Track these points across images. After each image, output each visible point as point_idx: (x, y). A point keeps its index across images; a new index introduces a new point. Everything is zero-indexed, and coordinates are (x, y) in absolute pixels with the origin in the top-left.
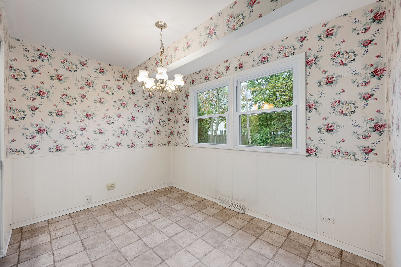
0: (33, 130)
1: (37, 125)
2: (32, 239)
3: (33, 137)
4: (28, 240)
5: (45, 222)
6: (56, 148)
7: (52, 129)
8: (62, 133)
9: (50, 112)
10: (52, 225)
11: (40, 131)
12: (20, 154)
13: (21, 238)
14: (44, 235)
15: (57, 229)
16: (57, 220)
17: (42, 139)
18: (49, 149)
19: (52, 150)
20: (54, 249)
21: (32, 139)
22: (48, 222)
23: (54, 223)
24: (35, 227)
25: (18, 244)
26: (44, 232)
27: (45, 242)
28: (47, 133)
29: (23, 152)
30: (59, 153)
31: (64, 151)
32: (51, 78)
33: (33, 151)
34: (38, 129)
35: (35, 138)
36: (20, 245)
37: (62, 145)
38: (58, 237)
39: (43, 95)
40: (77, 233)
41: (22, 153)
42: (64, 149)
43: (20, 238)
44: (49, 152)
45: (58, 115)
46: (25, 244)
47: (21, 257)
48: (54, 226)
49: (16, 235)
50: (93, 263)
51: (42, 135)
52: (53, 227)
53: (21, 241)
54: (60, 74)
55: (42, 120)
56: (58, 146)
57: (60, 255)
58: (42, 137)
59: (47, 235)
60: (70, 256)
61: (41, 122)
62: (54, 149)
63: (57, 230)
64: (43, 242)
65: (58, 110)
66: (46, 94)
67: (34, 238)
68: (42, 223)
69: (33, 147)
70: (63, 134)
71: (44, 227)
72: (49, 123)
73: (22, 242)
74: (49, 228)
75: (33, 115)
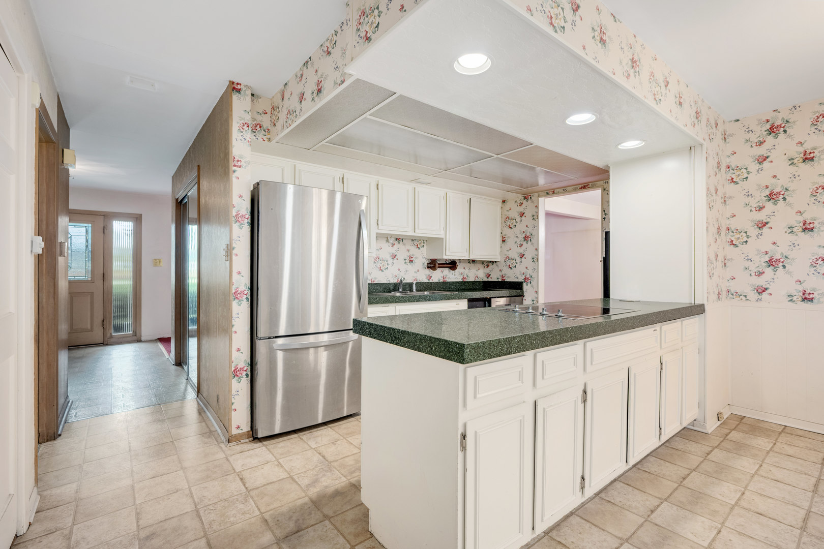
0: (760, 261)
1: (767, 253)
2: (747, 435)
3: (760, 274)
4: (741, 433)
5: (779, 427)
6: (802, 295)
7: (793, 259)
8: (815, 267)
9: (789, 228)
10: (788, 435)
11: (771, 263)
12: (741, 299)
13: (736, 427)
14: (766, 440)
15: (791, 444)
16: (801, 433)
17: (775, 277)
18: (788, 296)
19: (795, 298)
20: (765, 461)
21: (759, 276)
22: (784, 429)
23: (792, 434)
24: (761, 425)
25: (728, 431)
26: (768, 436)
27: (760, 447)
28: (784, 267)
29: (745, 296)
30: (807, 305)
31: (819, 302)
32: (790, 162)
33: (760, 297)
34: (767, 259)
35: (764, 275)
36: (730, 433)
37: (814, 291)
38: (783, 452)
39: (776, 197)
40: (819, 468)
41: (744, 298)
42: (819, 299)
43: (734, 426)
44: (789, 301)
45: (804, 230)
46: (735, 435)
47: (723, 444)
48: (789, 439)
49: (732, 421)
50: (811, 514)
51: (775, 269)
52: (787, 439)
53: (734, 430)
54: (809, 148)
55: (774, 243)
56: (805, 291)
57: (769, 472)
58: (774, 273)
59: (769, 442)
60: (782, 483)
61: (774, 246)
62: (798, 296)
63: (789, 445)
64: (757, 446)
65: (806, 222)
66: (781, 196)
67: (751, 436)
68: (774, 426)
69: (762, 291)
70: (817, 268)
71: (773, 431)
72: (788, 247)
73: (733, 432)
74: (779, 436)
75: (759, 235)
